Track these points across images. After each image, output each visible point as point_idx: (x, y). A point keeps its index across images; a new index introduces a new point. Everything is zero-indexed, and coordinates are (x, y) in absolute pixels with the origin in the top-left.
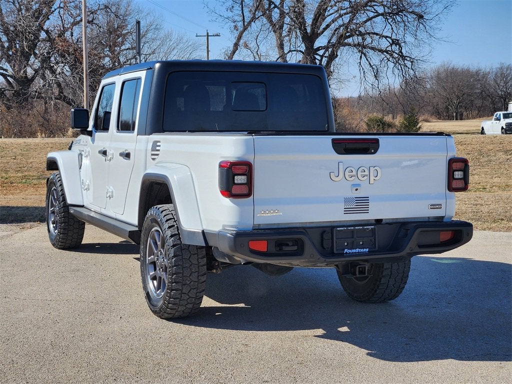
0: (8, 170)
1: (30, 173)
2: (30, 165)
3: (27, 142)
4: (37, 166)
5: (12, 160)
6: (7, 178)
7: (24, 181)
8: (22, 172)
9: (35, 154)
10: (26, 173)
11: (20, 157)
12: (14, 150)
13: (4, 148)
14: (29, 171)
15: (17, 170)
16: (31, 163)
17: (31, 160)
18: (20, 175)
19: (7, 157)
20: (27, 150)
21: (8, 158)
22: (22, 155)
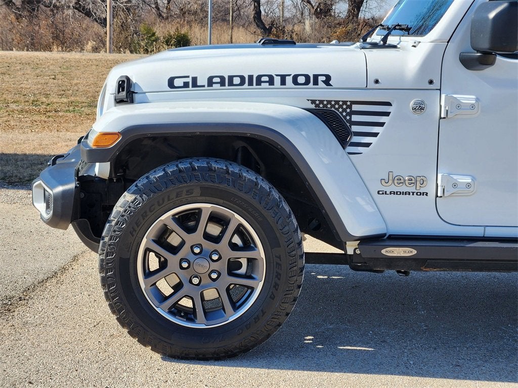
0: (49, 93)
1: (78, 98)
2: (76, 88)
3: (64, 57)
4: (84, 88)
5: (52, 81)
6: (48, 104)
7: (71, 108)
8: (67, 97)
9: (78, 73)
10: (72, 99)
11: (60, 77)
12: (51, 67)
13: (38, 64)
14: (76, 95)
15: (60, 93)
16: (76, 84)
17: (75, 81)
18: (65, 100)
19: (44, 76)
20: (67, 68)
21: (45, 78)
22: (63, 74)
